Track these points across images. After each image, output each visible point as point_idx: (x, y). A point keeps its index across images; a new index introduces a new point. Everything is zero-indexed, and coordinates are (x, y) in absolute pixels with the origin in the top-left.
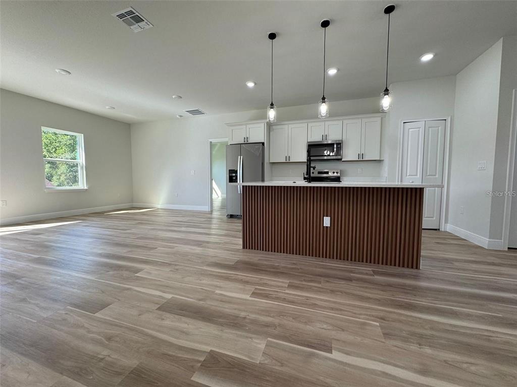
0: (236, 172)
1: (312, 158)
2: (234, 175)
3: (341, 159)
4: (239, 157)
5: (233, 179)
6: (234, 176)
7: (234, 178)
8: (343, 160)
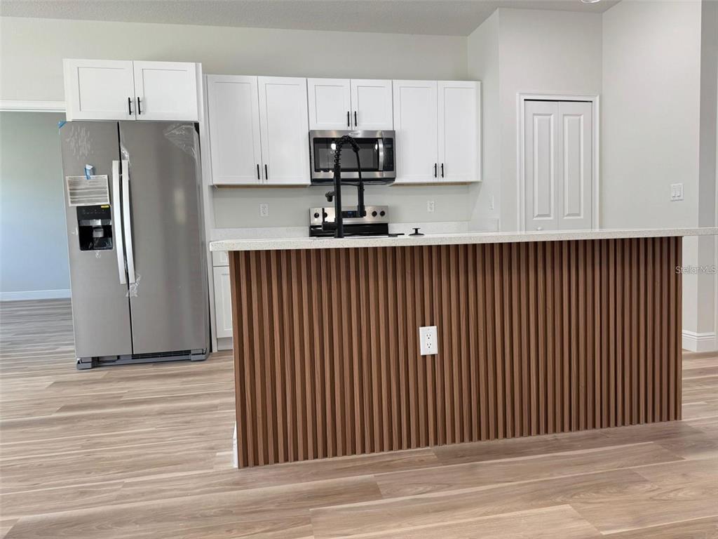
0: (106, 213)
1: (343, 175)
2: (99, 223)
3: (393, 179)
4: (115, 164)
5: (91, 239)
6: (98, 227)
7: (100, 234)
8: (397, 181)
